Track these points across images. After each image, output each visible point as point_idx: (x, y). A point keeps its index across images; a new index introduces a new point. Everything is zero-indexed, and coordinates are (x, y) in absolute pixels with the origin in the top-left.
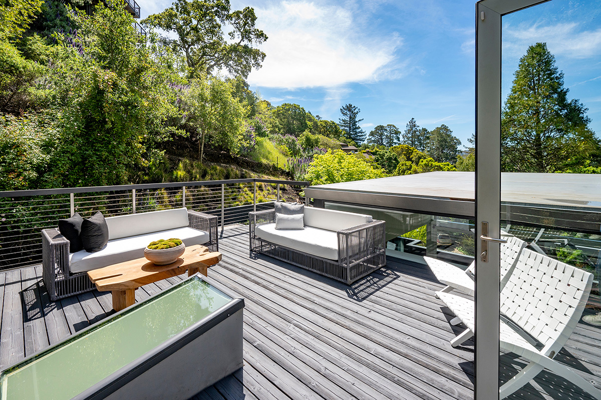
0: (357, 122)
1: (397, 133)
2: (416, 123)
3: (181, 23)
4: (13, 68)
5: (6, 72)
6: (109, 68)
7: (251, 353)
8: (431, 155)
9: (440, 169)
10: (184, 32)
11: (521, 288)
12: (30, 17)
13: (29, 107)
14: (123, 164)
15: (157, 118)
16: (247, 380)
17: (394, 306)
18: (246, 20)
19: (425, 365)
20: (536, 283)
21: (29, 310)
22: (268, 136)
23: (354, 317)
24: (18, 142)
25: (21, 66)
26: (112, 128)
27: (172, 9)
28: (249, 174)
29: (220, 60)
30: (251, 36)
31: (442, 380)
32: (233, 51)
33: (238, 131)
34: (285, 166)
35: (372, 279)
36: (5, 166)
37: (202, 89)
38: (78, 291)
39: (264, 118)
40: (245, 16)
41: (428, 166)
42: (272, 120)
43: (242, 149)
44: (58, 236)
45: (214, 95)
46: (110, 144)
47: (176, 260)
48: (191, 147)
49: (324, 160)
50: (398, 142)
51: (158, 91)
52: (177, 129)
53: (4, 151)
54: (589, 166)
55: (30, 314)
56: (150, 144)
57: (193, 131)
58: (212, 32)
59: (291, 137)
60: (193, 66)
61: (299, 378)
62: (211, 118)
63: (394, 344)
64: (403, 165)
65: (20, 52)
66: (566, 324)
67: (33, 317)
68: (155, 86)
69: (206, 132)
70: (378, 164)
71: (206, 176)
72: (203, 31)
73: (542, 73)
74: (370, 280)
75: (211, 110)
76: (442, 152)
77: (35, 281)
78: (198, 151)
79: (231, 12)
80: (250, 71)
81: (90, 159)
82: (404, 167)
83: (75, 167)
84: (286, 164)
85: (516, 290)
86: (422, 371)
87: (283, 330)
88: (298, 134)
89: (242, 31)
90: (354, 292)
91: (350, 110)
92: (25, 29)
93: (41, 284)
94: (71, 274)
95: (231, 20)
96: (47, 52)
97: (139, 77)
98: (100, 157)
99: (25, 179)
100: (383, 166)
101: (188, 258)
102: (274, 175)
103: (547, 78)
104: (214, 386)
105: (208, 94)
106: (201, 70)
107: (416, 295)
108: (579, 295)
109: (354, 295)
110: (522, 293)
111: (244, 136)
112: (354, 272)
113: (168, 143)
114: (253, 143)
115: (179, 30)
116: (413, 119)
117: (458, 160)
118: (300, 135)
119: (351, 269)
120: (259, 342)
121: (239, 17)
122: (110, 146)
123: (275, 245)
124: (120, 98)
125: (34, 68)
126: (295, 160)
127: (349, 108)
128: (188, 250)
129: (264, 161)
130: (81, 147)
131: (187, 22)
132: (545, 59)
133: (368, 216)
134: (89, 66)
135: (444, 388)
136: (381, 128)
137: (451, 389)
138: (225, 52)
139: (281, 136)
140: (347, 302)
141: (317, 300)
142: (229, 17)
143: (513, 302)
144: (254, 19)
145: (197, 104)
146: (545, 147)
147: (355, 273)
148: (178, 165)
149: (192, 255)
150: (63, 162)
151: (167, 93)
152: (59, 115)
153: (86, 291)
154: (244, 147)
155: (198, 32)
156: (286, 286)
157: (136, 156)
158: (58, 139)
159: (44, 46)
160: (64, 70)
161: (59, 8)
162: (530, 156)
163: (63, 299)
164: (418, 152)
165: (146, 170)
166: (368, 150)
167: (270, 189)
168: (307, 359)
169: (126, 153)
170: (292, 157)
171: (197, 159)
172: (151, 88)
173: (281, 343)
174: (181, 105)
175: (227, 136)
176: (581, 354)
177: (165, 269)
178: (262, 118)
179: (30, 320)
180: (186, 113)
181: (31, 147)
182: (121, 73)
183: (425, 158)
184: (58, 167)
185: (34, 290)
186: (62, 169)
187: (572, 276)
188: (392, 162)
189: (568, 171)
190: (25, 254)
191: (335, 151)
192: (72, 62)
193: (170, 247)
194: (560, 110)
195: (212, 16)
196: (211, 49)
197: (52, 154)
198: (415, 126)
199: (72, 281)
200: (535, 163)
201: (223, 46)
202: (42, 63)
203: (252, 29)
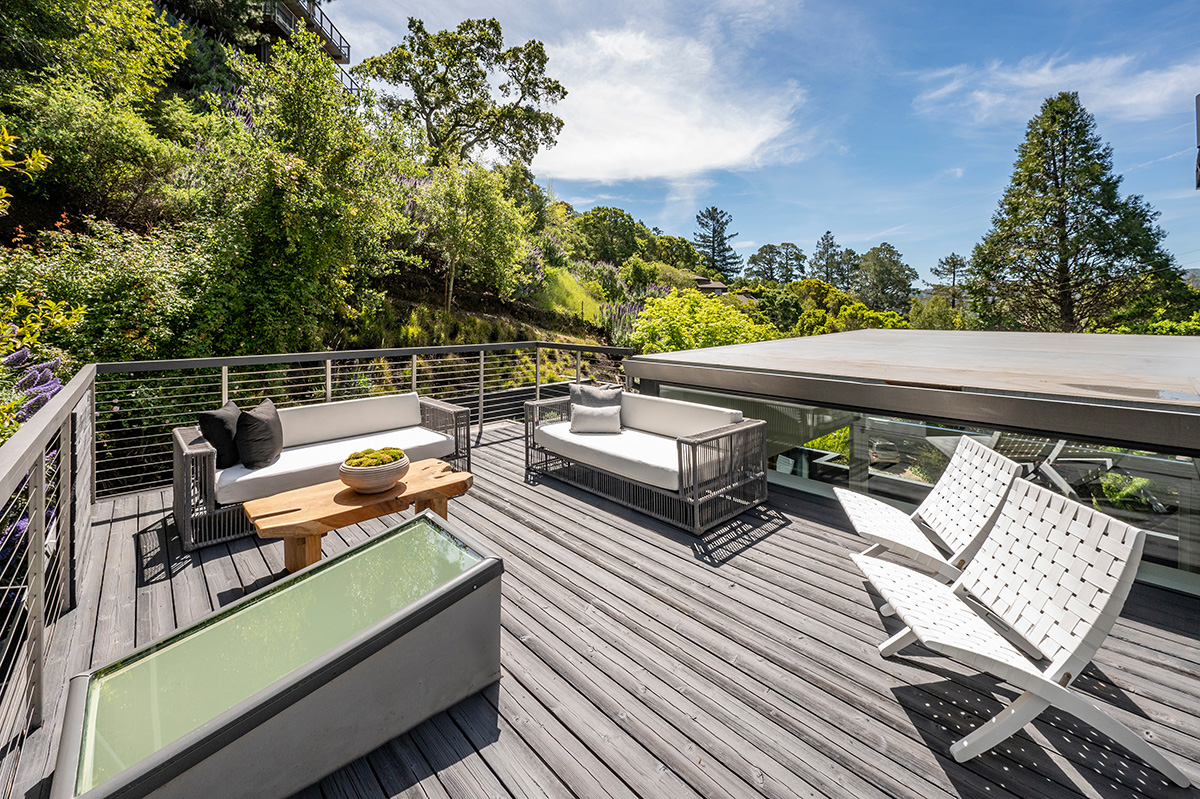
0: (726, 239)
1: (799, 257)
2: (834, 240)
3: (419, 70)
4: (138, 154)
5: (126, 160)
6: (293, 151)
7: (516, 656)
8: (863, 299)
9: (877, 324)
10: (423, 85)
11: (1010, 553)
12: (167, 67)
13: (162, 218)
14: (314, 314)
15: (373, 235)
16: (505, 704)
17: (778, 577)
18: (530, 63)
19: (828, 689)
20: (1038, 544)
21: (147, 567)
22: (566, 265)
23: (703, 595)
24: (142, 279)
25: (151, 149)
26: (297, 254)
27: (403, 47)
28: (532, 332)
29: (483, 134)
30: (537, 89)
31: (859, 718)
32: (507, 117)
33: (513, 257)
34: (595, 318)
35: (739, 526)
36: (120, 318)
37: (451, 185)
38: (229, 535)
39: (560, 232)
40: (528, 56)
41: (856, 318)
42: (574, 236)
43: (521, 287)
44: (198, 441)
45: (472, 194)
46: (293, 280)
47: (393, 486)
48: (432, 285)
49: (666, 307)
50: (801, 274)
51: (375, 189)
52: (408, 255)
53: (119, 293)
54: (1164, 319)
55: (149, 573)
56: (361, 280)
57: (434, 257)
58: (472, 85)
59: (607, 267)
60: (437, 144)
61: (597, 703)
62: (467, 234)
63: (773, 647)
64: (809, 316)
65: (151, 126)
66: (1092, 622)
67: (152, 578)
68: (370, 180)
69: (458, 258)
70: (764, 314)
71: (456, 336)
72: (455, 83)
73: (1070, 148)
74: (736, 527)
75: (468, 221)
76: (883, 293)
77: (161, 516)
78: (443, 292)
79: (503, 50)
80: (536, 150)
81: (260, 307)
82: (812, 320)
83: (234, 321)
84: (598, 313)
85: (1002, 555)
86: (823, 701)
87: (574, 615)
88: (620, 260)
89: (522, 82)
90: (705, 548)
91: (713, 219)
92: (159, 87)
93: (170, 522)
94: (218, 506)
95: (504, 63)
96: (194, 124)
97: (344, 166)
98: (275, 303)
99: (151, 341)
100: (774, 318)
101: (414, 481)
102: (575, 334)
103: (1081, 156)
104: (448, 712)
105: (460, 193)
106: (452, 151)
107: (820, 558)
108: (1118, 569)
109: (705, 556)
110: (1012, 562)
111: (524, 265)
112: (708, 513)
113: (393, 278)
114: (539, 278)
115: (415, 81)
116: (828, 232)
117: (913, 306)
118: (624, 264)
119: (702, 507)
120: (530, 636)
121: (517, 59)
122: (293, 285)
123: (569, 460)
124: (311, 201)
125: (171, 153)
126: (614, 307)
127: (712, 214)
128: (415, 469)
129: (559, 309)
130: (245, 286)
131: (428, 69)
132: (1076, 122)
133: (734, 411)
134: (261, 148)
135: (861, 733)
136: (771, 249)
137: (874, 735)
138: (492, 119)
139: (589, 264)
140: (693, 568)
141: (639, 562)
142: (500, 59)
143: (996, 577)
144: (543, 61)
145: (442, 211)
146: (1077, 285)
147: (710, 515)
148: (408, 316)
149: (421, 478)
150: (215, 312)
151: (391, 192)
152: (210, 232)
153: (242, 535)
154: (521, 283)
155: (446, 85)
156: (586, 534)
157: (337, 302)
158: (209, 272)
159: (189, 115)
160: (220, 155)
161: (216, 50)
162: (1048, 301)
163: (205, 548)
164: (838, 292)
165: (355, 326)
166: (746, 289)
167: (568, 358)
168: (614, 670)
169: (319, 298)
170: (608, 301)
171: (441, 305)
172: (363, 184)
173: (570, 639)
174: (415, 213)
175: (494, 265)
176: (1130, 680)
177: (373, 502)
178: (556, 233)
179: (148, 583)
180: (423, 227)
181: (163, 286)
182: (313, 159)
183: (851, 303)
184: (206, 320)
185: (158, 531)
186: (212, 324)
187: (1105, 534)
188: (790, 311)
189: (1123, 328)
190: (150, 468)
191: (684, 291)
192: (234, 141)
193: (383, 464)
194: (1107, 215)
195: (471, 58)
196: (468, 114)
197: (198, 297)
198: (832, 245)
199: (220, 517)
200: (1057, 314)
201: (489, 109)
202: (185, 143)
203: (540, 78)
